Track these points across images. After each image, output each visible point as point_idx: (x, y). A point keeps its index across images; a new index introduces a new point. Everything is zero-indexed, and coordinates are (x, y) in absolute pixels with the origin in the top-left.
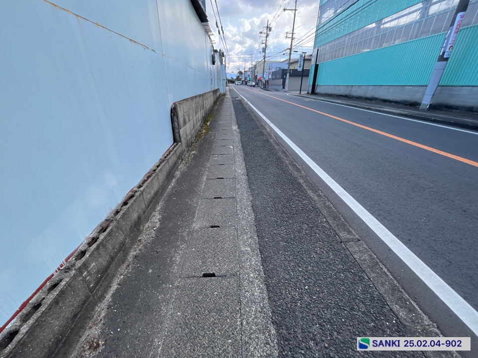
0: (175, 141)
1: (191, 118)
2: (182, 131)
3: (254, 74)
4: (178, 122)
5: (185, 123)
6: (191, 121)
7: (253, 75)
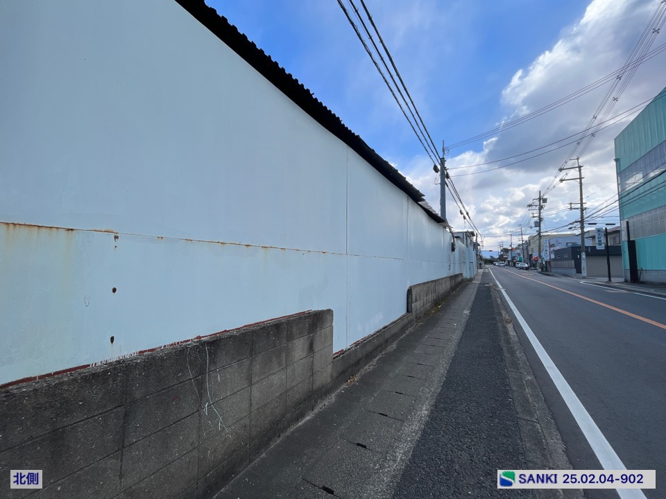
0: (408, 311)
1: (422, 298)
2: (413, 305)
3: (528, 253)
4: (412, 299)
5: (416, 301)
6: (422, 301)
7: (526, 254)
